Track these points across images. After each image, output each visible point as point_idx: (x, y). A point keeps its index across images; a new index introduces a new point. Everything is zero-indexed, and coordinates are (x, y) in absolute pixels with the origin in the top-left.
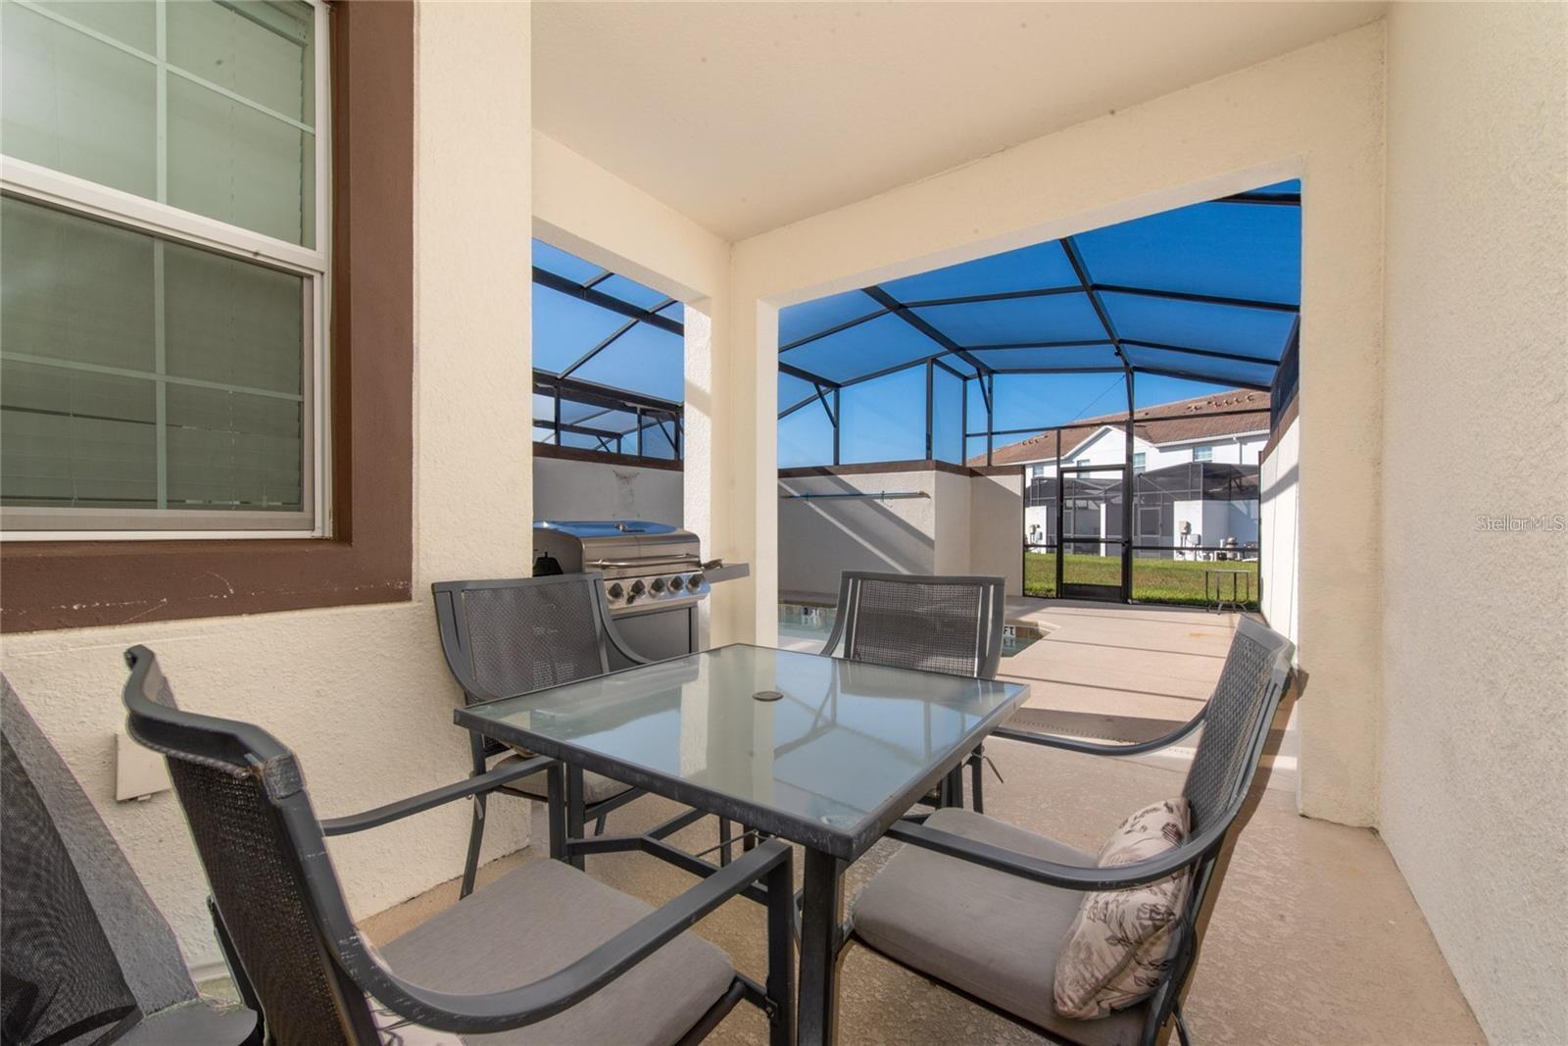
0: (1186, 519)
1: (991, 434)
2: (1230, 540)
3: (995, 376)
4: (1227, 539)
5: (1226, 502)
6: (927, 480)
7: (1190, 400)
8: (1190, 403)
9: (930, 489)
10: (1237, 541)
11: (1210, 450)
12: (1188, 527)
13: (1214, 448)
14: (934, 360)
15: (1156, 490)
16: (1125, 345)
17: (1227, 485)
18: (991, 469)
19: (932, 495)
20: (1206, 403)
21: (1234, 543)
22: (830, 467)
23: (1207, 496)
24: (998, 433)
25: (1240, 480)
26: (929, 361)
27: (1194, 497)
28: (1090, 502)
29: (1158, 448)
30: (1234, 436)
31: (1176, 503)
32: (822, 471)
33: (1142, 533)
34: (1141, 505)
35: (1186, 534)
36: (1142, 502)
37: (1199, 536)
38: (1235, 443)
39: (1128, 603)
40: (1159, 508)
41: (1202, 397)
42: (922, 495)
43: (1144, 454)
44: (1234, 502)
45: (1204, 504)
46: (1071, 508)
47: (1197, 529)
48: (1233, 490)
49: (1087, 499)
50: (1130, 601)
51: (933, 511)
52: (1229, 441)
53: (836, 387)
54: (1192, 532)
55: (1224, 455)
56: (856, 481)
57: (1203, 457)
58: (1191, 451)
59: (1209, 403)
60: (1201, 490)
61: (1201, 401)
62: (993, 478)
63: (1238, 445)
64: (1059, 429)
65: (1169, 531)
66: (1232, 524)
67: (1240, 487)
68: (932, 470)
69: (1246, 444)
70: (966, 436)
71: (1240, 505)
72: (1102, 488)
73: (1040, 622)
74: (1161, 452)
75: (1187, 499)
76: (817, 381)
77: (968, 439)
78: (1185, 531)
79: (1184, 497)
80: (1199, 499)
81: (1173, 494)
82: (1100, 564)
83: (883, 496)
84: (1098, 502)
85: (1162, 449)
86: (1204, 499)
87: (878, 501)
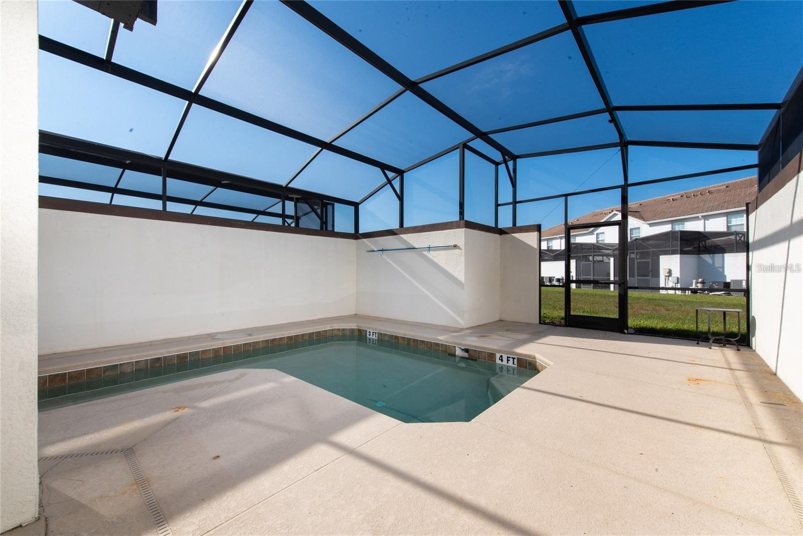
0: (668, 267)
1: (515, 203)
2: (700, 280)
3: (518, 160)
4: (698, 280)
5: (697, 256)
6: (459, 236)
7: (669, 195)
8: (669, 197)
9: (461, 243)
10: (705, 281)
11: (684, 224)
12: (670, 272)
13: (686, 223)
14: (465, 146)
15: (648, 248)
16: (617, 112)
17: (697, 246)
18: (516, 229)
19: (462, 247)
20: (680, 196)
21: (703, 283)
22: (397, 229)
23: (682, 252)
24: (521, 202)
25: (705, 243)
26: (461, 146)
27: (673, 252)
28: (605, 257)
29: (648, 224)
30: (700, 215)
31: (661, 257)
32: (391, 233)
33: (638, 276)
34: (637, 259)
35: (669, 276)
36: (638, 257)
37: (678, 278)
38: (701, 220)
39: (625, 333)
40: (650, 260)
41: (677, 193)
42: (455, 246)
43: (639, 228)
44: (703, 256)
45: (680, 257)
46: (591, 261)
47: (676, 273)
48: (701, 248)
49: (603, 256)
50: (626, 331)
51: (463, 259)
52: (697, 218)
53: (400, 173)
54: (673, 275)
55: (694, 226)
56: (412, 239)
57: (679, 228)
58: (671, 225)
59: (682, 196)
60: (679, 248)
61: (676, 195)
62: (516, 235)
63: (703, 220)
64: (566, 195)
65: (657, 274)
66: (701, 271)
67: (705, 247)
68: (463, 228)
69: (708, 220)
70: (497, 205)
71: (707, 258)
72: (611, 248)
73: (538, 356)
74: (650, 226)
75: (669, 254)
76: (384, 167)
77: (499, 207)
78: (668, 275)
79: (666, 253)
80: (678, 254)
81: (659, 251)
82: (609, 296)
83: (429, 248)
84: (609, 257)
85: (651, 225)
86: (681, 254)
87: (426, 253)
